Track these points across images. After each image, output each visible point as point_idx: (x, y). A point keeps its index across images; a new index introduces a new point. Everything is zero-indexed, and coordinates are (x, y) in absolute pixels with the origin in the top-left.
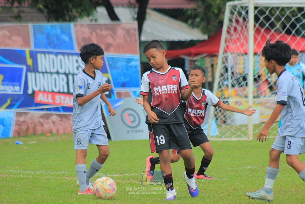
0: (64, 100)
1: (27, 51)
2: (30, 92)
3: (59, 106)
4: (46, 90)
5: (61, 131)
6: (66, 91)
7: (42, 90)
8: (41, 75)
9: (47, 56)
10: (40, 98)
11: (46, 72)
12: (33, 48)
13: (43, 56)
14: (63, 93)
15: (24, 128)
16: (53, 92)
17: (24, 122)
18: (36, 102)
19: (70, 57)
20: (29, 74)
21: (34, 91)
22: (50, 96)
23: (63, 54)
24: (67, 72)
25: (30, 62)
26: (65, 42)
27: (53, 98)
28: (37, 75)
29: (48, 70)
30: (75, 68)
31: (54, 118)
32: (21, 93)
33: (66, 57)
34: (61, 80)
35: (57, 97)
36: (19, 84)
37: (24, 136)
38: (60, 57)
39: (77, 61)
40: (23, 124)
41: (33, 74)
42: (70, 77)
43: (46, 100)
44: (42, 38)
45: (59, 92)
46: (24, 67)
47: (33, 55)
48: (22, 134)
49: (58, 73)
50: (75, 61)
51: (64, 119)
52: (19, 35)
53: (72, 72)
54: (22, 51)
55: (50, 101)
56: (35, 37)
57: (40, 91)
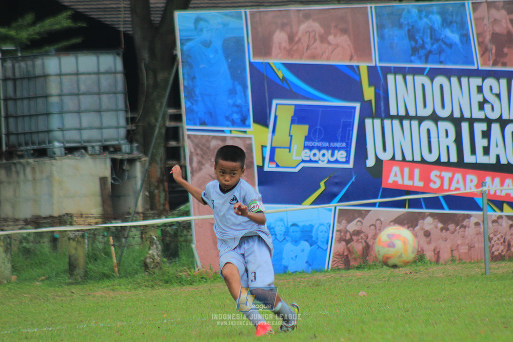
0: (451, 180)
1: (363, 67)
2: (370, 162)
3: (440, 195)
4: (409, 157)
5: (445, 255)
6: (454, 159)
7: (399, 157)
8: (396, 123)
9: (409, 78)
10: (395, 177)
11: (407, 117)
12: (375, 61)
13: (399, 78)
14: (448, 164)
15: (358, 247)
16: (423, 161)
17: (357, 233)
18: (383, 186)
19: (464, 80)
20: (368, 122)
21: (379, 161)
22: (417, 172)
23: (448, 73)
24: (457, 115)
25: (369, 93)
26: (450, 45)
27: (426, 178)
28: (387, 122)
29: (412, 113)
30: (475, 106)
31: (428, 223)
32: (351, 165)
33: (454, 80)
34: (443, 134)
35: (434, 174)
36: (344, 145)
37: (358, 268)
38: (440, 80)
39: (480, 89)
40: (355, 238)
41: (377, 122)
42: (465, 126)
43: (408, 183)
44: (398, 36)
45: (438, 162)
46: (358, 105)
47: (378, 77)
48: (352, 263)
49: (435, 118)
50: (474, 90)
51: (452, 227)
52: (344, 31)
53: (467, 115)
54: (351, 67)
55: (419, 184)
56: (381, 37)
57: (393, 158)
